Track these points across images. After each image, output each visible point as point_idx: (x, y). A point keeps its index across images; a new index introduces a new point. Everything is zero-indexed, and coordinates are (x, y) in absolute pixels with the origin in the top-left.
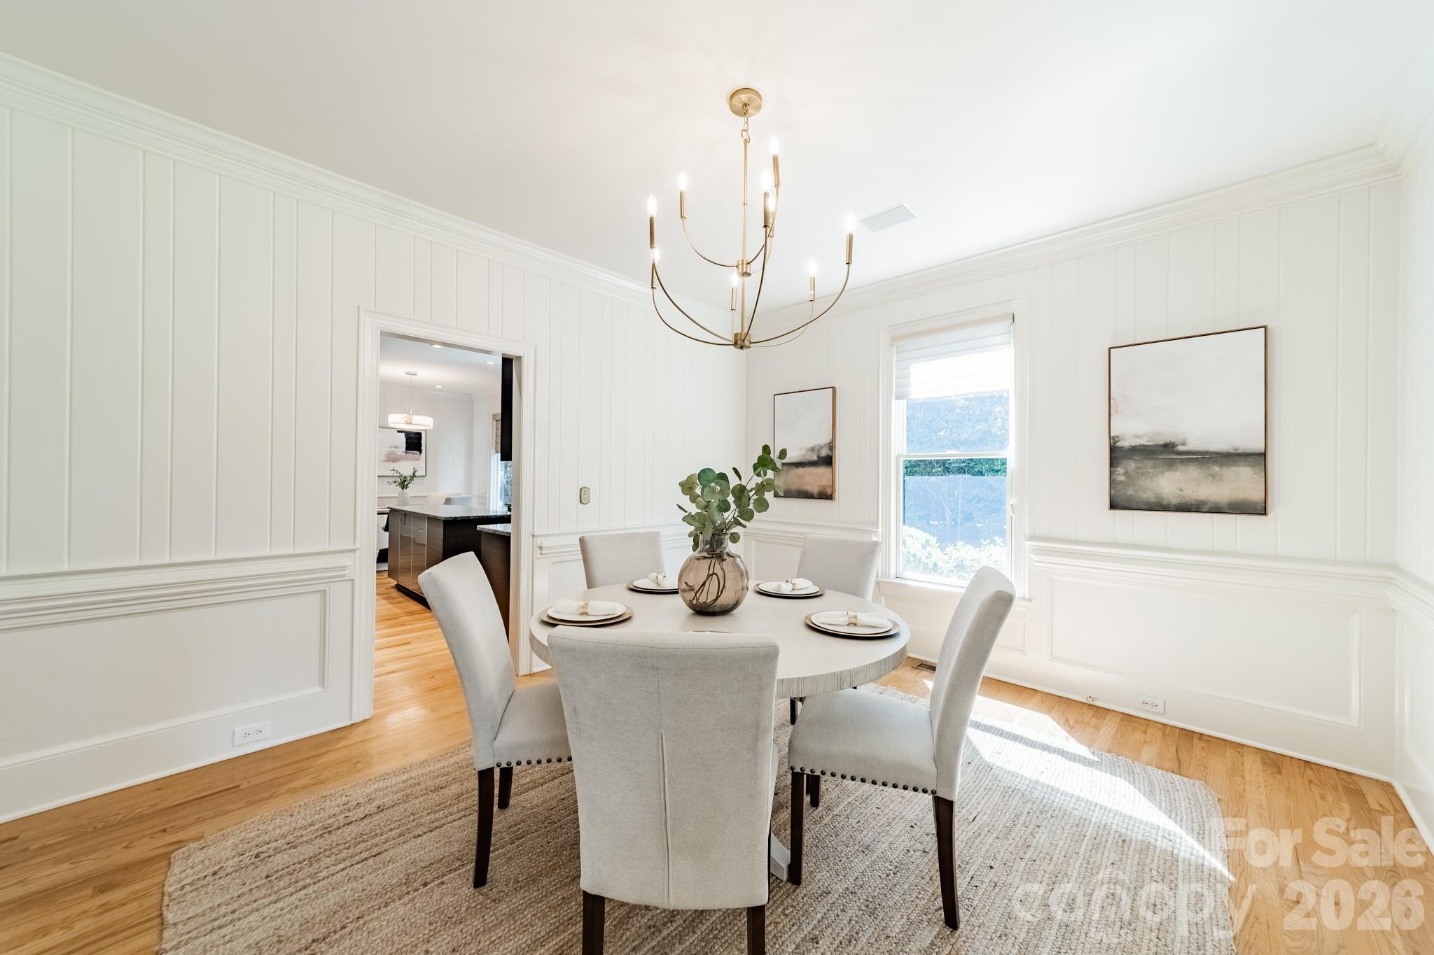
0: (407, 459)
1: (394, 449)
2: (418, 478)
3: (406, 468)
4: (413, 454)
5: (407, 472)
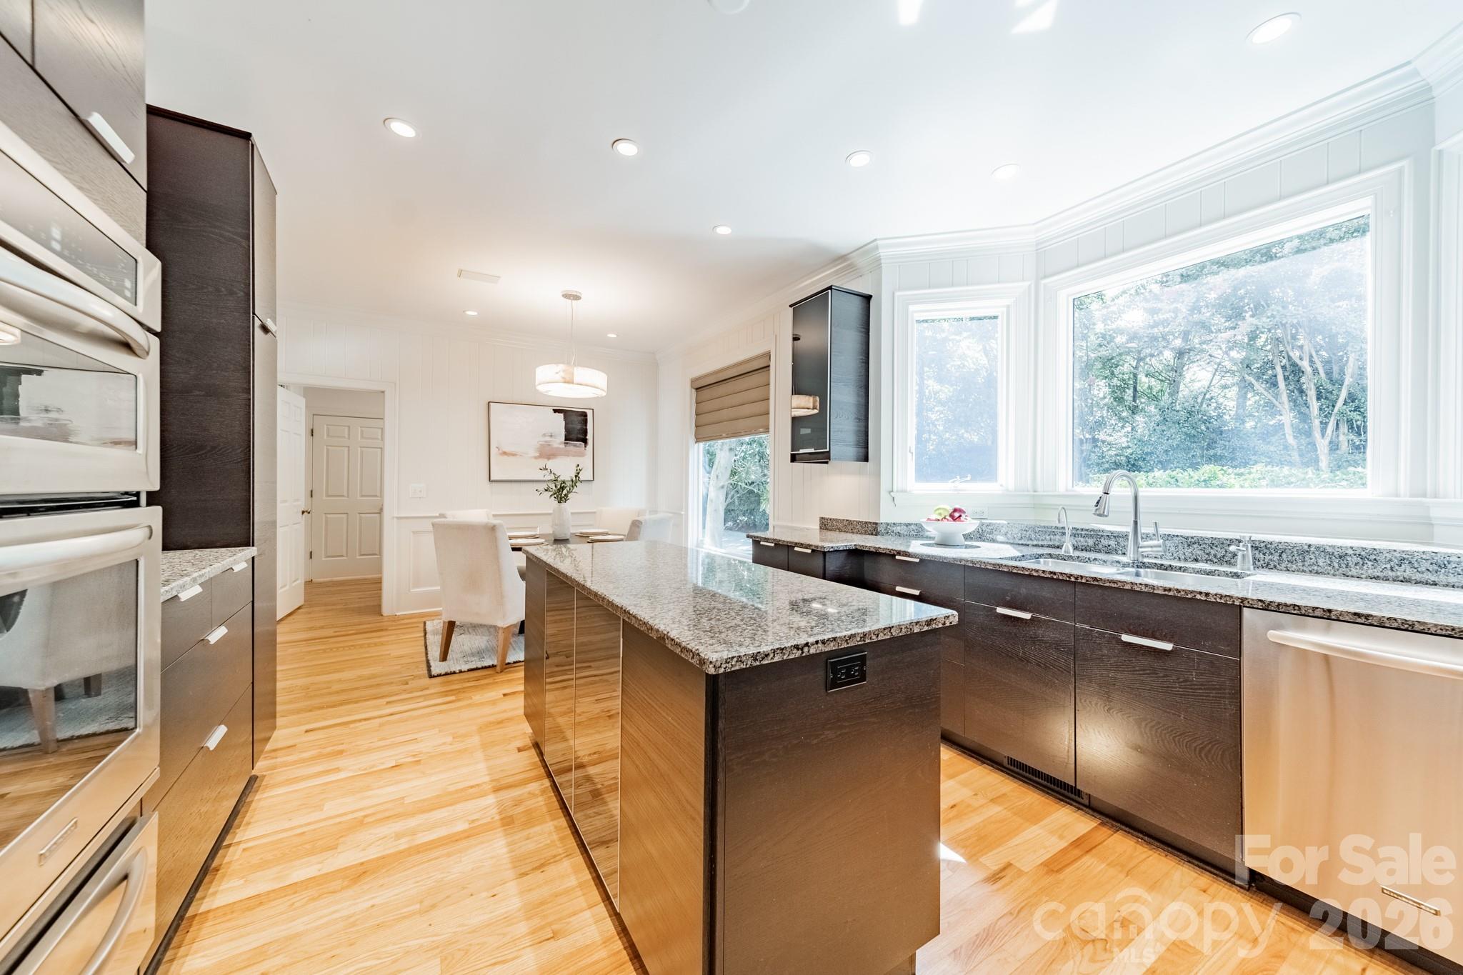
0: (567, 454)
1: (548, 439)
2: (583, 484)
3: (564, 468)
4: (575, 446)
5: (567, 474)
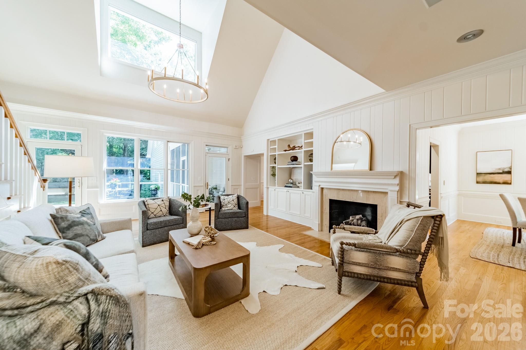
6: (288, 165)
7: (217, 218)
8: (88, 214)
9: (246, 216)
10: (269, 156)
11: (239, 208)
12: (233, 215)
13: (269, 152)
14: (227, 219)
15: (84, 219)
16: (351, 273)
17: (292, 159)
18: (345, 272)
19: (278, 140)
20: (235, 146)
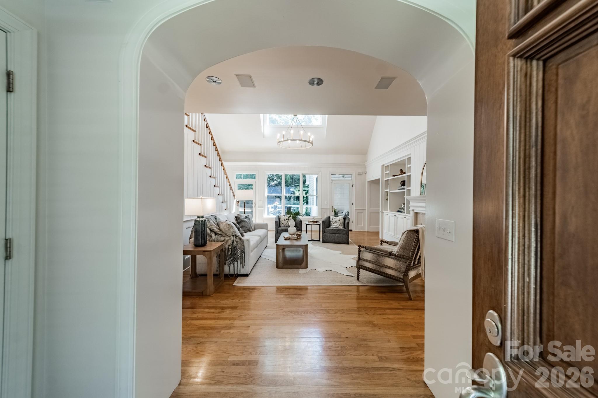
6: (399, 189)
7: (323, 232)
8: (248, 218)
9: (347, 234)
10: (384, 181)
11: (344, 227)
12: (337, 231)
13: (384, 178)
14: (331, 234)
15: (246, 220)
16: (363, 266)
17: (402, 184)
18: (360, 265)
19: (390, 165)
20: (359, 173)
